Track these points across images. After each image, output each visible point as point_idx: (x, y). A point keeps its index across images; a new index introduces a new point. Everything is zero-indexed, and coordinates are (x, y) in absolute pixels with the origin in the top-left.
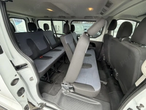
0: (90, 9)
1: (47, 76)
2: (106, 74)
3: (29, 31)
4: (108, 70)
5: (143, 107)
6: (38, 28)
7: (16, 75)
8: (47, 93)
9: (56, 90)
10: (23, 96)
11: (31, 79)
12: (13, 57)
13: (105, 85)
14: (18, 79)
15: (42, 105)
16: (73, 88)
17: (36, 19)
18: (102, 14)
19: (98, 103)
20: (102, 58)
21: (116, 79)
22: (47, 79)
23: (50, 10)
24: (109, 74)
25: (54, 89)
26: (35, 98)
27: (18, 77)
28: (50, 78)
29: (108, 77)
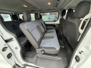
0: (49, 4)
1: (27, 47)
2: (64, 42)
3: (13, 20)
4: (64, 40)
5: (83, 52)
6: (19, 18)
7: (5, 45)
8: (28, 57)
9: (33, 55)
10: (11, 59)
11: (16, 48)
12: (2, 34)
13: (63, 48)
14: (7, 47)
15: (25, 65)
16: (44, 50)
17: (18, 14)
18: (56, 6)
19: (60, 59)
20: (60, 33)
21: (69, 43)
22: (27, 49)
23: (25, 6)
24: (65, 42)
25: (32, 54)
26: (20, 61)
27: (6, 46)
28: (29, 48)
29: (64, 43)
